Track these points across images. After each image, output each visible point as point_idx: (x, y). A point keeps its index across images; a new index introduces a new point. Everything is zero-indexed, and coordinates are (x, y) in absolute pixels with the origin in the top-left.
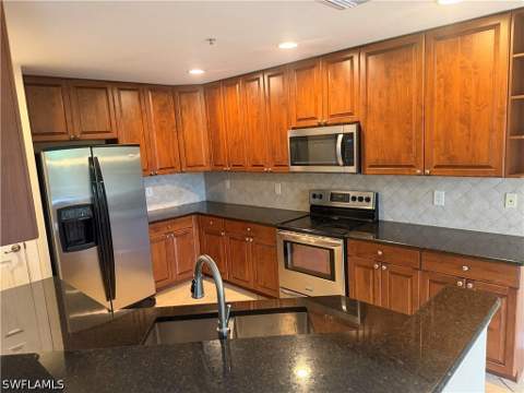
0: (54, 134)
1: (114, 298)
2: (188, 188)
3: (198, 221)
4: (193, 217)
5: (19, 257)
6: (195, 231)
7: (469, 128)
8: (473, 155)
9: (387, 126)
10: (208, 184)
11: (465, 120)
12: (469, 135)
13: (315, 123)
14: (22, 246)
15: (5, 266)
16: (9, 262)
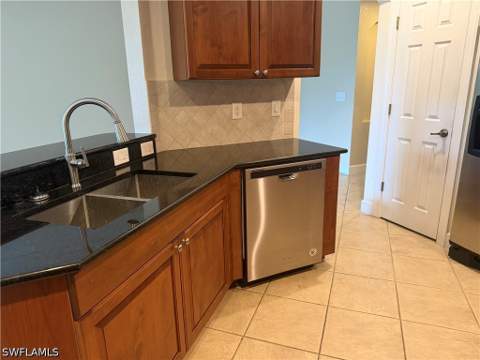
5: (444, 145)
14: (449, 134)
15: (431, 147)
16: (435, 144)
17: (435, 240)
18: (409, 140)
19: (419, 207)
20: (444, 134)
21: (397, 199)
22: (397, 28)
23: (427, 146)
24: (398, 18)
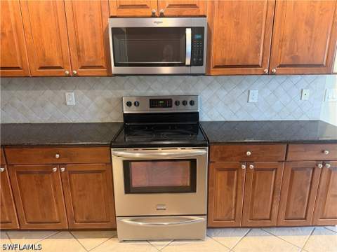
7: (312, 31)
8: (312, 55)
9: (237, 24)
11: (309, 23)
12: (311, 37)
13: (148, 12)
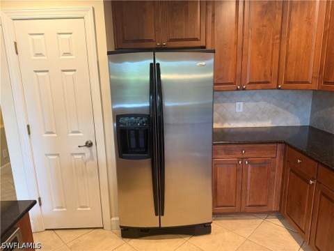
0: (143, 41)
1: (163, 215)
2: (287, 109)
3: (284, 152)
4: (279, 145)
5: (91, 153)
6: (278, 162)
10: (316, 106)
14: (94, 144)
15: (80, 157)
16: (84, 154)
17: (103, 228)
18: (58, 155)
19: (81, 207)
20: (89, 145)
21: (58, 208)
22: (17, 53)
23: (76, 157)
24: (15, 43)
